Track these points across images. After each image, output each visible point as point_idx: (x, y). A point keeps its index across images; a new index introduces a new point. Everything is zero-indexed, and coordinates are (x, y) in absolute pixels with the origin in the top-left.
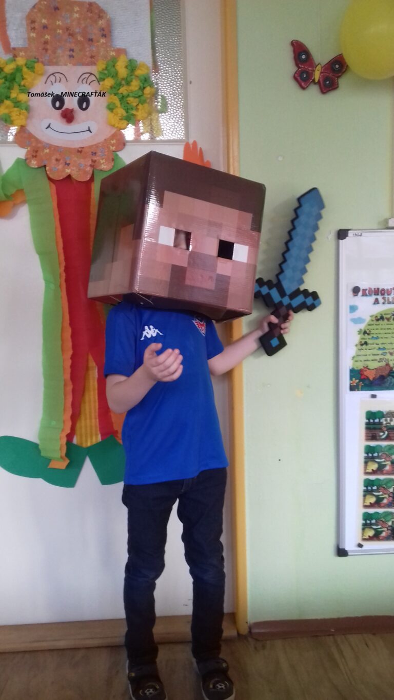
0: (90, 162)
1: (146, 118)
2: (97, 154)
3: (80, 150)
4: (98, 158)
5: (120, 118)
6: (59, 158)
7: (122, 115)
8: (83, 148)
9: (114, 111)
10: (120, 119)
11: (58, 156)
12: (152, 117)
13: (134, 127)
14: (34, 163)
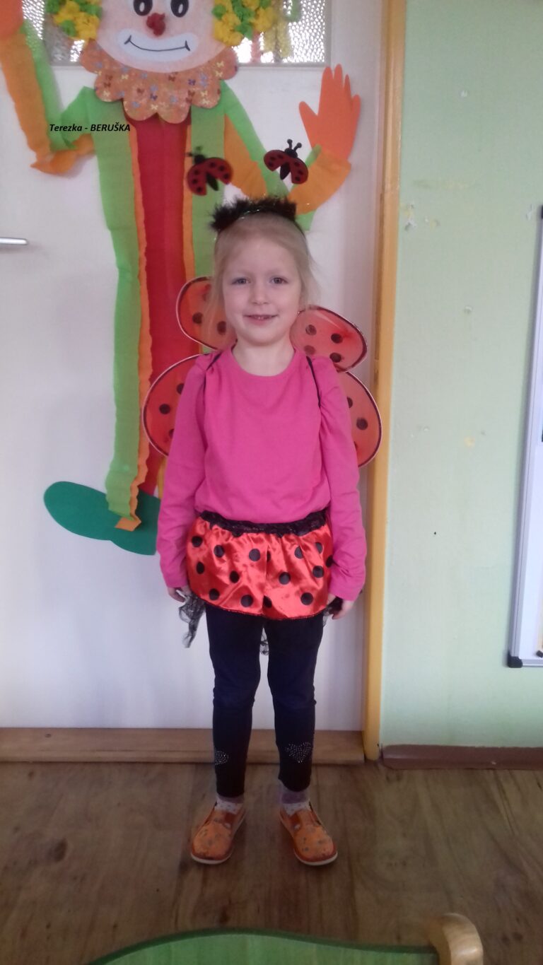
0: (186, 95)
1: (270, 29)
2: (196, 83)
3: (172, 76)
4: (198, 89)
5: (232, 28)
6: (141, 88)
7: (235, 24)
8: (176, 73)
9: (223, 18)
10: (231, 30)
11: (141, 85)
12: (278, 28)
13: (251, 42)
14: (107, 95)
